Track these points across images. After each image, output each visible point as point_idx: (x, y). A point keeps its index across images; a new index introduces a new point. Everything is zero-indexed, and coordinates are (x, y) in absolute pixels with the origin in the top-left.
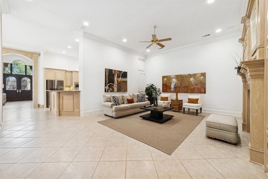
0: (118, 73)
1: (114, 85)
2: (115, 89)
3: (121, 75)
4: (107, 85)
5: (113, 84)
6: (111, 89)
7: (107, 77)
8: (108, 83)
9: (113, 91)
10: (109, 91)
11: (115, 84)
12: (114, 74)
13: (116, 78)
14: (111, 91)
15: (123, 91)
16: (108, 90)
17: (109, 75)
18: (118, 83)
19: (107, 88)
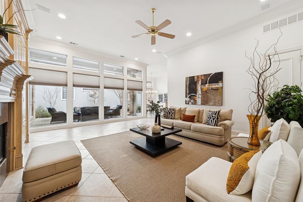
0: (203, 78)
1: (197, 96)
2: (199, 101)
3: (208, 80)
4: (187, 96)
5: (195, 95)
6: (192, 101)
7: (188, 86)
8: (188, 94)
9: (195, 103)
10: (190, 103)
11: (197, 94)
12: (196, 82)
13: (199, 86)
14: (193, 104)
15: (212, 103)
16: (189, 101)
17: (190, 84)
18: (203, 93)
19: (188, 99)
